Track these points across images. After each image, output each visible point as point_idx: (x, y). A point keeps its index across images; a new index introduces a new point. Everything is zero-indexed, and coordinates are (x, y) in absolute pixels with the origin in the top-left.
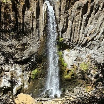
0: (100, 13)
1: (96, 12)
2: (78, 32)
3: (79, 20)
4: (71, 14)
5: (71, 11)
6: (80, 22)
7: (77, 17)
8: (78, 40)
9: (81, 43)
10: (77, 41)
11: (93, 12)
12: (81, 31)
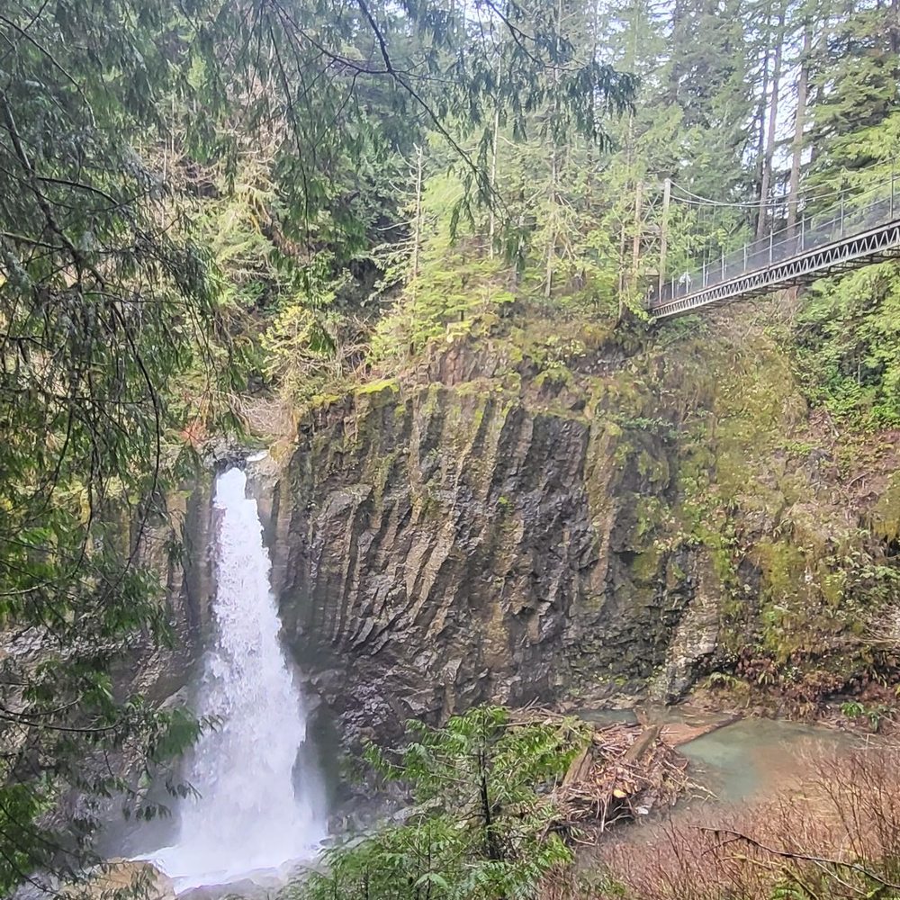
0: (415, 531)
1: (401, 527)
2: (340, 602)
3: (343, 558)
4: (314, 535)
5: (316, 526)
6: (347, 562)
7: (334, 545)
8: (341, 631)
9: (354, 640)
10: (335, 633)
11: (392, 529)
12: (353, 596)
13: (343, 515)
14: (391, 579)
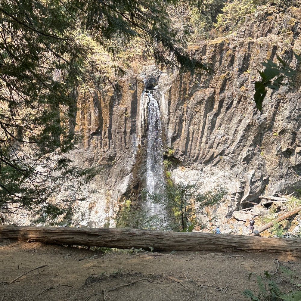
0: (234, 111)
1: (228, 109)
2: (198, 141)
3: (200, 122)
4: (187, 111)
5: (187, 107)
6: (202, 124)
7: (196, 116)
8: (198, 154)
9: (204, 158)
10: (196, 155)
11: (223, 109)
12: (204, 139)
13: (200, 102)
14: (222, 132)
